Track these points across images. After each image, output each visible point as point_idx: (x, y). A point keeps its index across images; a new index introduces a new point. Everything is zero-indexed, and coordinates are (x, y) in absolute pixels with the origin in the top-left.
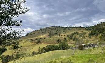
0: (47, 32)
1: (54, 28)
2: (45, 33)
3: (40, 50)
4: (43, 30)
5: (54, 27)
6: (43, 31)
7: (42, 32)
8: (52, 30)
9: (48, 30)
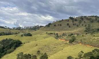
0: (83, 25)
1: (96, 19)
2: (78, 26)
3: (83, 56)
4: (76, 20)
5: (96, 16)
6: (75, 22)
7: (74, 25)
8: (92, 22)
9: (85, 22)
